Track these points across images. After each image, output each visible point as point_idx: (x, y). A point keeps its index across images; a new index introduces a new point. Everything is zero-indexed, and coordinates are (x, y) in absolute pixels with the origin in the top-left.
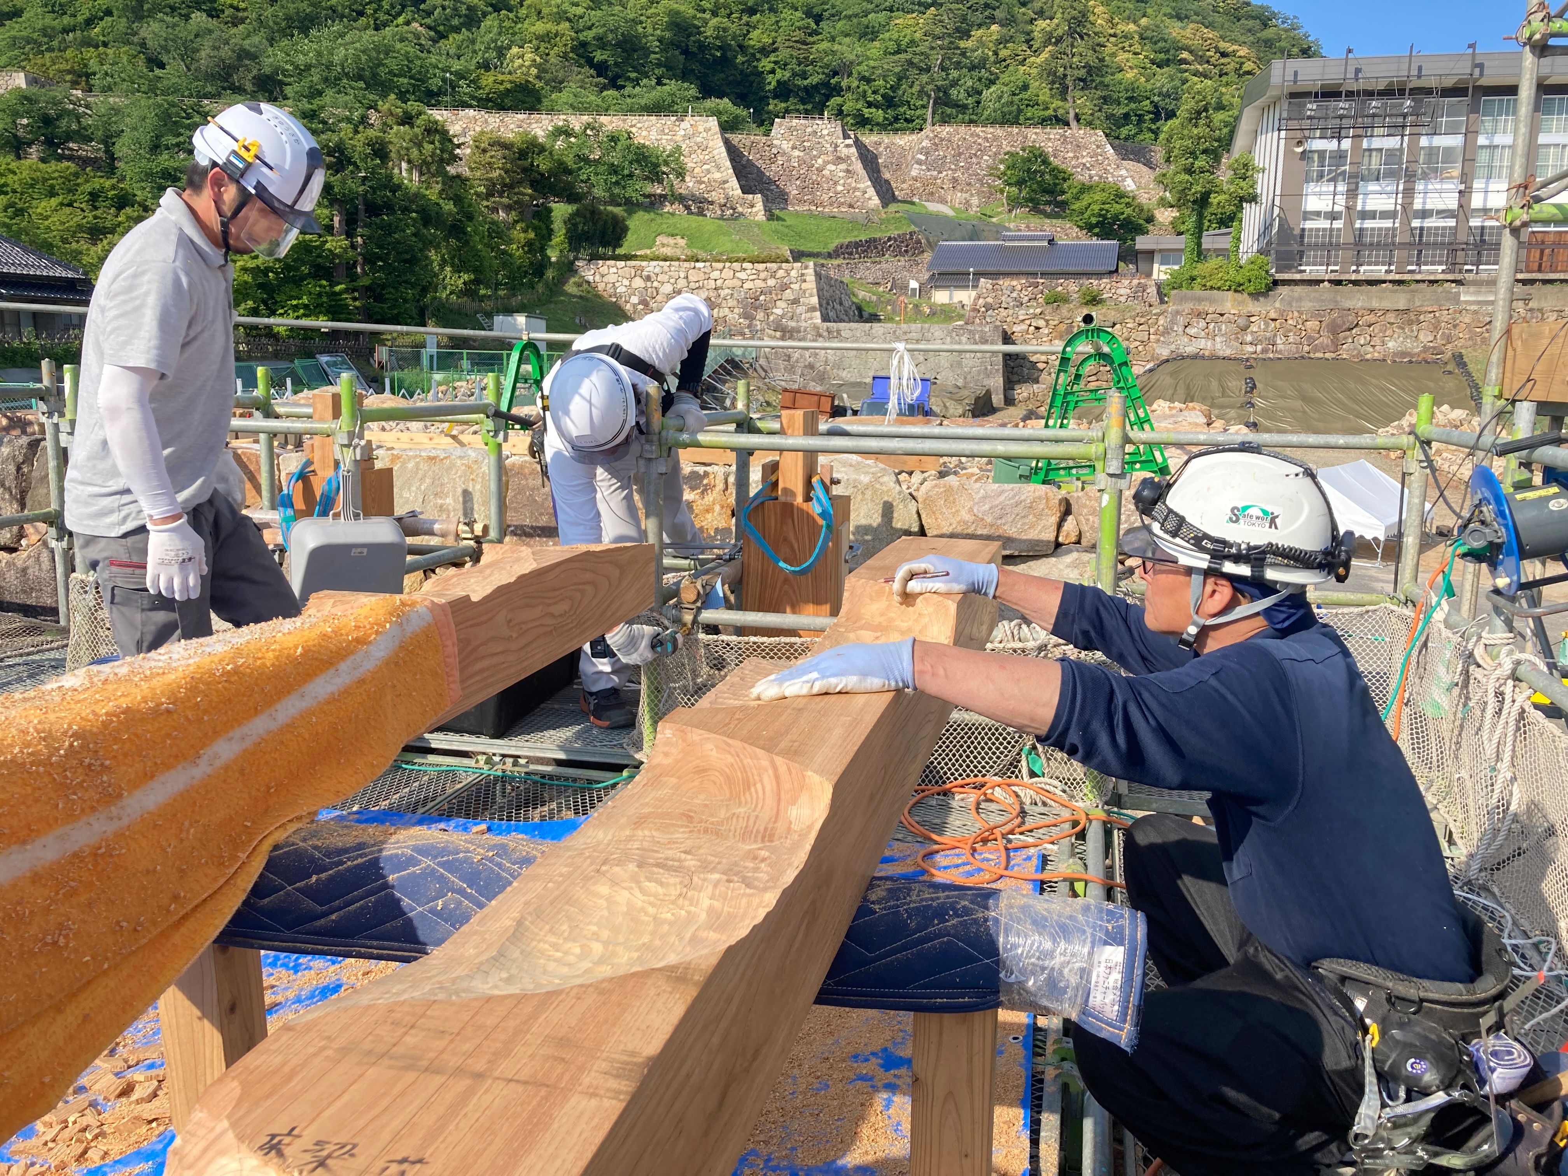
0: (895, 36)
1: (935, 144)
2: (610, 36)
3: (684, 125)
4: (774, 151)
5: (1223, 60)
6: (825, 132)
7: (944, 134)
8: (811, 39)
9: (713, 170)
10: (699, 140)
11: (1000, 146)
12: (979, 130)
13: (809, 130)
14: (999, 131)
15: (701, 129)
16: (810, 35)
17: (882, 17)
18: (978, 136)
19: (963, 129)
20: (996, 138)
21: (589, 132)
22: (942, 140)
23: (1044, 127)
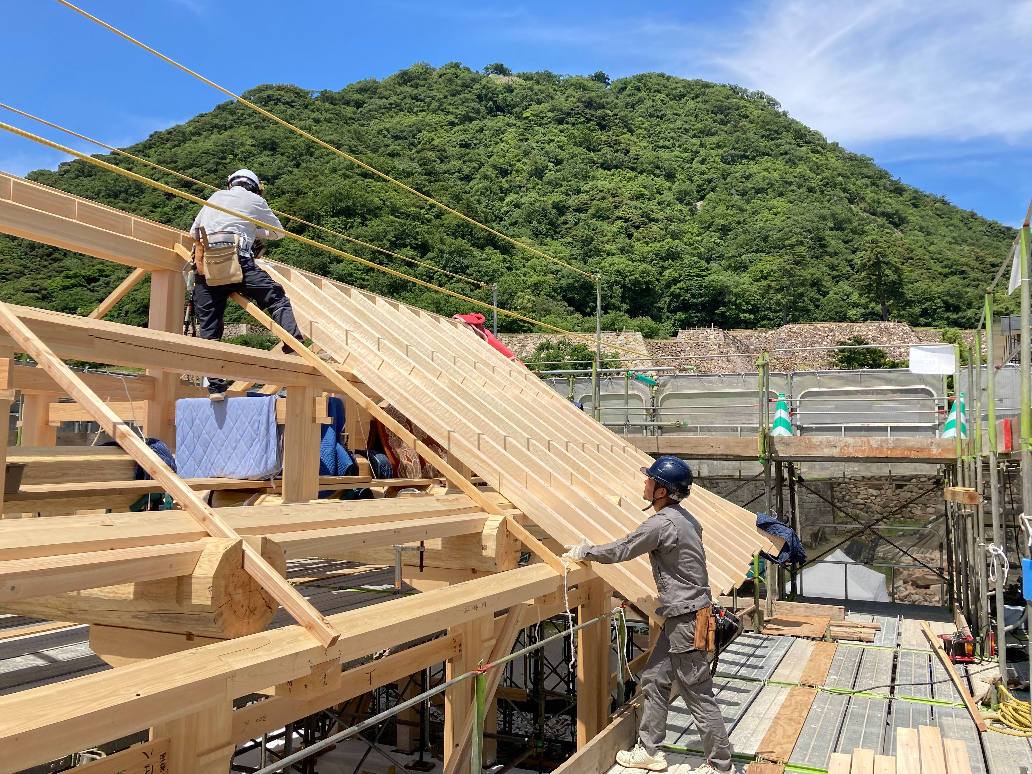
0: (760, 268)
1: (789, 336)
2: (576, 284)
3: (621, 338)
4: (679, 349)
5: (993, 269)
6: (712, 336)
7: (795, 330)
8: (704, 273)
9: (639, 364)
10: (630, 346)
11: (835, 336)
12: (819, 326)
13: (702, 335)
14: (833, 325)
15: (631, 339)
16: (703, 271)
17: (751, 256)
18: (819, 329)
19: (807, 325)
20: (831, 331)
21: (561, 345)
22: (793, 333)
23: (865, 320)
